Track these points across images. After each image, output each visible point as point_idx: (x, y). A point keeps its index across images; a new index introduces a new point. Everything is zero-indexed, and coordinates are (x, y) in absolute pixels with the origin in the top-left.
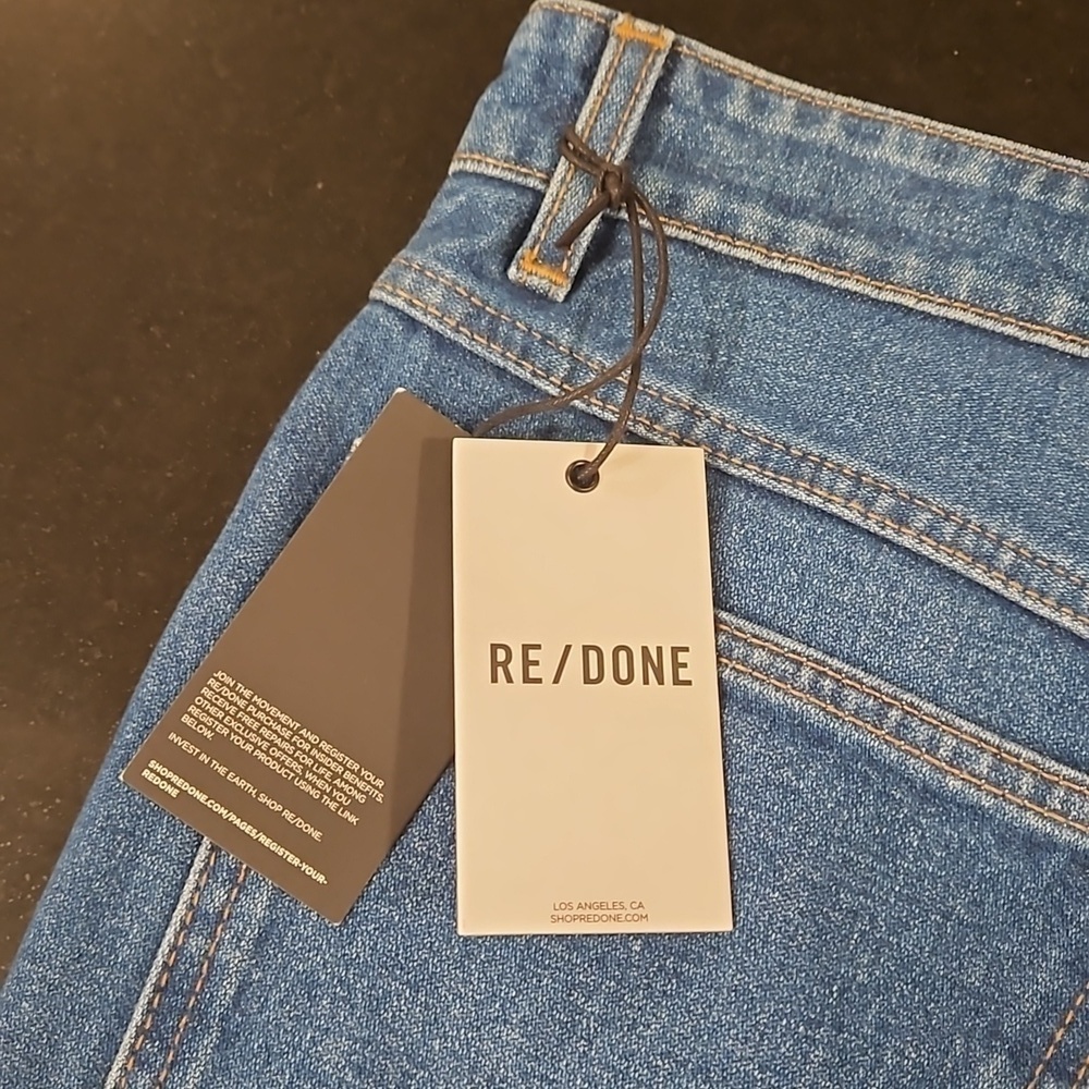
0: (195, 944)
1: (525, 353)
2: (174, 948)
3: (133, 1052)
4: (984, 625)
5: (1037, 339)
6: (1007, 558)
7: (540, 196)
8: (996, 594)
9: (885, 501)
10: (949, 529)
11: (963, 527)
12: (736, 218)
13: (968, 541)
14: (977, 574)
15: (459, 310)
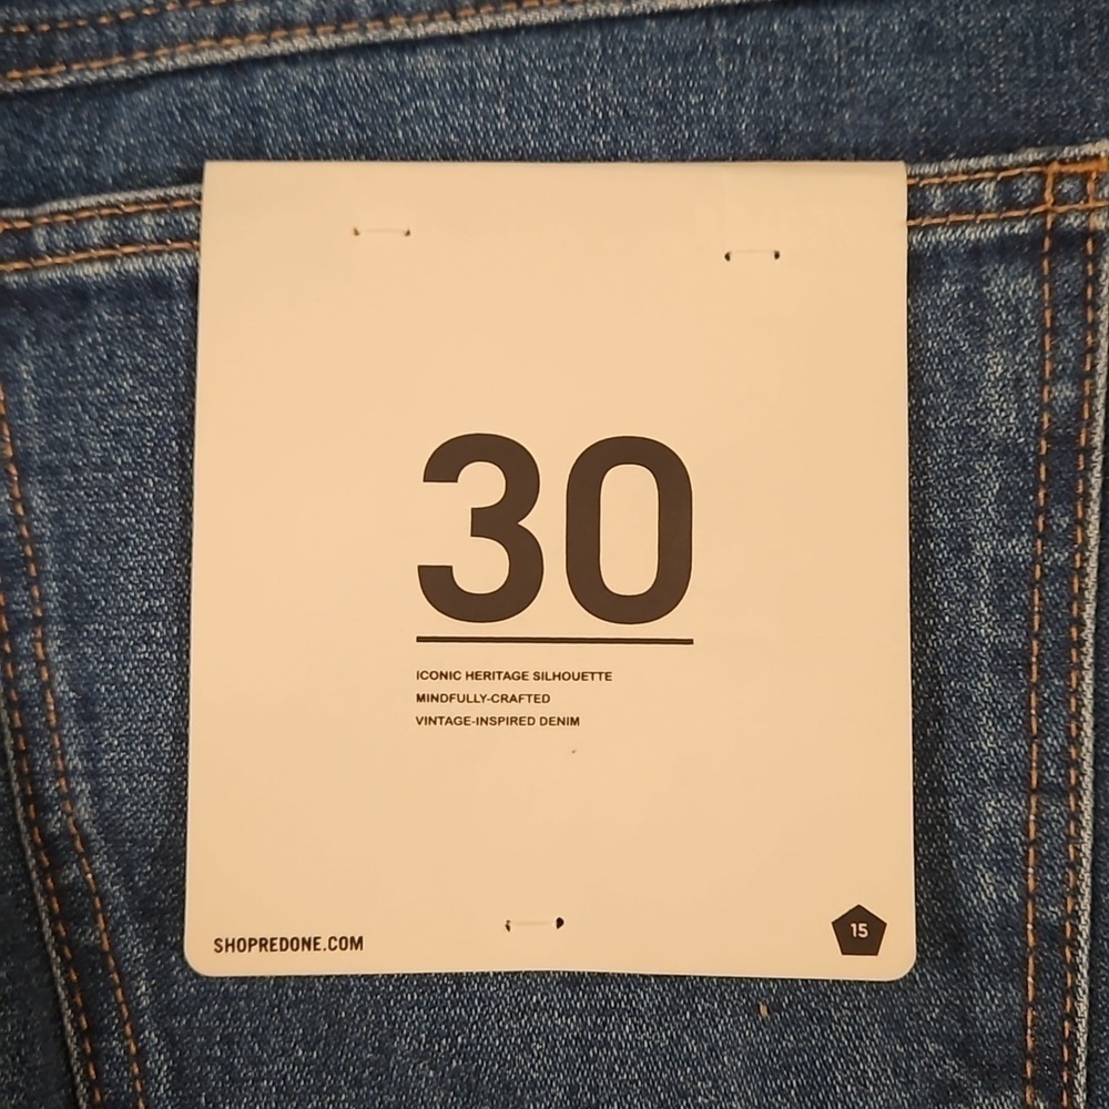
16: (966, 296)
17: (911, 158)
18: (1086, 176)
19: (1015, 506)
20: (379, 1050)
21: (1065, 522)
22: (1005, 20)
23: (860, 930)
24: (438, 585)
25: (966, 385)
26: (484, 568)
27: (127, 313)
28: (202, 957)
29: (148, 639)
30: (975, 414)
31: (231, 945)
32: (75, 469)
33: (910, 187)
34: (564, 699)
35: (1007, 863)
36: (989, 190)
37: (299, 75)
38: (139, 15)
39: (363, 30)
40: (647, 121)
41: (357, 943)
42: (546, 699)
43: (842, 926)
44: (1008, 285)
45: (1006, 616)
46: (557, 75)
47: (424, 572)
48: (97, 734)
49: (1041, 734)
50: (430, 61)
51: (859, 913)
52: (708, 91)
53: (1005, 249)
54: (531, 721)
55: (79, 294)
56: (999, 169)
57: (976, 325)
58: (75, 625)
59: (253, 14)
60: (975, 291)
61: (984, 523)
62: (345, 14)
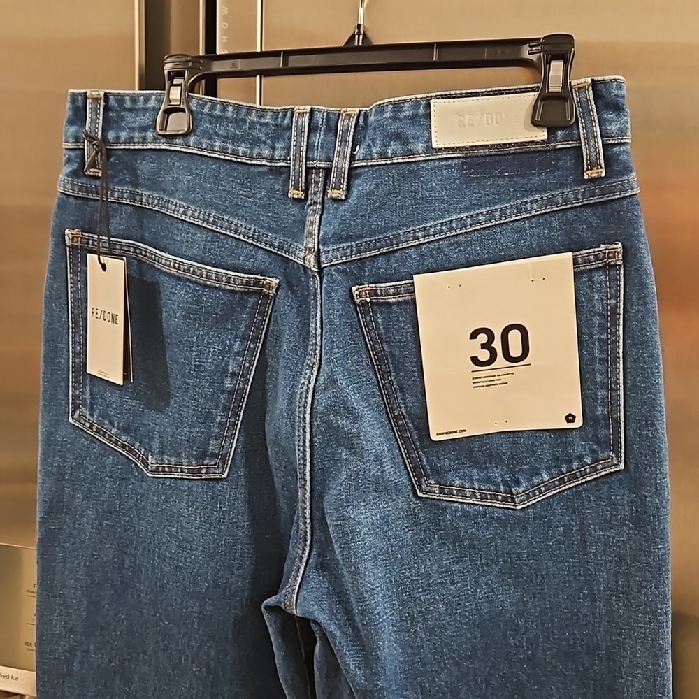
0: (77, 360)
1: (97, 194)
2: (72, 363)
3: (72, 387)
4: (209, 238)
5: (212, 155)
6: (211, 219)
7: (84, 149)
8: (210, 229)
9: (182, 209)
10: (196, 214)
11: (199, 213)
12: (132, 138)
13: (201, 217)
14: (204, 225)
15: (76, 188)
16: (589, 281)
17: (573, 252)
18: (615, 252)
19: (603, 327)
20: (470, 451)
21: (614, 331)
22: (595, 213)
23: (571, 418)
24: (475, 360)
25: (590, 300)
26: (484, 355)
27: (401, 309)
28: (434, 437)
29: (414, 376)
30: (592, 307)
31: (440, 434)
32: (393, 342)
33: (574, 259)
34: (504, 379)
35: (604, 404)
36: (592, 257)
37: (432, 246)
38: (394, 237)
39: (446, 234)
40: (512, 248)
41: (465, 431)
42: (500, 380)
43: (567, 418)
44: (600, 277)
45: (602, 352)
46: (490, 240)
47: (472, 358)
48: (405, 395)
49: (611, 378)
50: (461, 239)
51: (570, 415)
52: (526, 239)
53: (597, 269)
54: (497, 384)
55: (390, 305)
56: (594, 252)
57: (591, 288)
58: (397, 373)
59: (420, 234)
60: (590, 280)
61: (595, 331)
62: (441, 232)
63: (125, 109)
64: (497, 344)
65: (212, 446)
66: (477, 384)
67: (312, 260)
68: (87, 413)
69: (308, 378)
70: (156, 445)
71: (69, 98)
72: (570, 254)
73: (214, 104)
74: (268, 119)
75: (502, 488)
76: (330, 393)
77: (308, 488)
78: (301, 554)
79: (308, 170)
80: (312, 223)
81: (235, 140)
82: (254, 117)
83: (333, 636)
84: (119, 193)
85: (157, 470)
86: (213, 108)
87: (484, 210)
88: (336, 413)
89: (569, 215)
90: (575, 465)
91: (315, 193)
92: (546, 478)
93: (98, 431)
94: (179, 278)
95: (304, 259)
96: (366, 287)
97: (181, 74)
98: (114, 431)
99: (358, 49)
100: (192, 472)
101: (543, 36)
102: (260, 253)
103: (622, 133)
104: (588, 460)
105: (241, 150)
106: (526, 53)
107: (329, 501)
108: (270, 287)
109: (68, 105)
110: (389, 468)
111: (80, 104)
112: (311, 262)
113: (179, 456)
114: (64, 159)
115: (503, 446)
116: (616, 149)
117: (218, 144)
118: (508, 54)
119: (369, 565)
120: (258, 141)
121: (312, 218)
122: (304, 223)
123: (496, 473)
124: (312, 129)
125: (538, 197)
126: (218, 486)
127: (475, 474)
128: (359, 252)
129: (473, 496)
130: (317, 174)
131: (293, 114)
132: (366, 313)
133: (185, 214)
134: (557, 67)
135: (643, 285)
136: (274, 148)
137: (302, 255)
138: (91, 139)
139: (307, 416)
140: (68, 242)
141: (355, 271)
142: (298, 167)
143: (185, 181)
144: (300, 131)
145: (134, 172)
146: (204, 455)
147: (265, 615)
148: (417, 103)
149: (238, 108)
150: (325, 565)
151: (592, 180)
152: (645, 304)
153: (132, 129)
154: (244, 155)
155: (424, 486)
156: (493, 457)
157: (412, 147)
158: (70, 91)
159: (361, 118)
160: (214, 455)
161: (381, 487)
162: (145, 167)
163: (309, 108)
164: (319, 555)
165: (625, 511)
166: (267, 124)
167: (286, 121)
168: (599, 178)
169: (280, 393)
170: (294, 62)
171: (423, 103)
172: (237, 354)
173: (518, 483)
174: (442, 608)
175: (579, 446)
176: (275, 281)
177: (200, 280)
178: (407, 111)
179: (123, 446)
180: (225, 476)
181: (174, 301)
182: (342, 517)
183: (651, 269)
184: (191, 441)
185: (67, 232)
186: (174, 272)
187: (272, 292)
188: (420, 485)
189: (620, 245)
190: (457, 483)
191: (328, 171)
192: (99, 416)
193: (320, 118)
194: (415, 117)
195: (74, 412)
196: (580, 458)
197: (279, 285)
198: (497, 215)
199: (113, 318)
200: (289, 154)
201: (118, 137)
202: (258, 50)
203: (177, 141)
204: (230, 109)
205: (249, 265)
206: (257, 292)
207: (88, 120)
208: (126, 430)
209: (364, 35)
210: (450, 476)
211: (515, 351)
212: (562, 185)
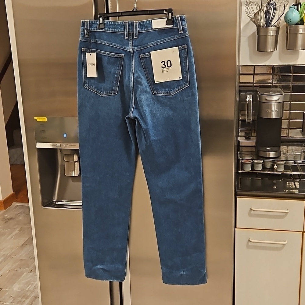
0: (85, 74)
1: (88, 40)
3: (84, 80)
4: (111, 48)
5: (110, 32)
6: (111, 44)
7: (85, 32)
8: (111, 46)
11: (109, 43)
12: (94, 29)
15: (83, 39)
21: (186, 61)
22: (182, 39)
23: (180, 78)
24: (162, 67)
25: (182, 55)
26: (164, 66)
27: (148, 58)
28: (156, 82)
30: (182, 57)
32: (147, 65)
34: (168, 71)
35: (185, 74)
37: (153, 46)
38: (147, 45)
44: (183, 51)
45: (184, 65)
49: (186, 69)
50: (159, 45)
53: (183, 49)
54: (166, 72)
55: (146, 58)
56: (182, 46)
57: (182, 53)
58: (148, 71)
59: (151, 44)
60: (182, 51)
61: (183, 61)
62: (155, 44)
63: (93, 23)
64: (166, 64)
65: (114, 88)
66: (163, 72)
67: (132, 50)
68: (87, 85)
69: (132, 72)
70: (102, 90)
71: (82, 22)
72: (178, 47)
73: (110, 22)
74: (119, 24)
75: (168, 92)
76: (137, 74)
77: (133, 93)
78: (132, 106)
79: (129, 33)
80: (131, 43)
81: (114, 28)
82: (117, 24)
83: (139, 119)
84: (92, 40)
85: (103, 95)
86: (109, 23)
87: (162, 40)
88: (138, 78)
89: (177, 40)
90: (181, 86)
91: (131, 38)
92: (176, 89)
93: (90, 89)
94: (105, 56)
95: (130, 50)
96: (142, 55)
97: (102, 17)
98: (93, 88)
99: (135, 11)
100: (110, 94)
101: (167, 9)
102: (120, 50)
103: (185, 25)
104: (183, 85)
105: (115, 30)
106: (165, 12)
107: (137, 95)
108: (122, 56)
109: (82, 23)
110: (148, 88)
111: (84, 23)
112: (131, 50)
113: (107, 91)
114: (81, 34)
115: (168, 84)
116: (184, 28)
117: (111, 29)
118: (161, 12)
119: (145, 106)
120: (118, 28)
121: (131, 42)
122: (129, 43)
123: (167, 89)
124: (129, 25)
125: (172, 37)
126: (115, 96)
127: (164, 90)
128: (141, 48)
129: (163, 94)
130: (131, 34)
131: (124, 22)
132: (142, 60)
133: (106, 43)
134: (170, 14)
135: (190, 52)
136: (121, 29)
137: (129, 49)
138: (87, 30)
139: (133, 79)
140: (82, 50)
141: (140, 52)
142: (127, 33)
143: (105, 37)
144: (126, 26)
145: (95, 36)
146: (112, 90)
147: (126, 119)
148: (150, 21)
149: (114, 22)
150: (137, 108)
151: (180, 33)
152: (191, 55)
153: (94, 27)
154: (116, 31)
155: (154, 93)
156: (167, 86)
157: (149, 29)
158: (82, 20)
159: (139, 23)
160: (114, 90)
161: (146, 92)
162: (97, 35)
163: (127, 21)
164: (136, 106)
165: (190, 94)
166: (119, 25)
167: (123, 24)
168: (182, 33)
169: (126, 76)
170: (123, 14)
171: (151, 21)
172: (117, 70)
173: (171, 91)
174: (159, 115)
175: (182, 83)
176: (123, 55)
177: (110, 56)
178: (148, 22)
179: (95, 91)
180: (116, 94)
181: (105, 60)
182: (140, 97)
183: (192, 49)
184: (110, 87)
185: (82, 48)
186: (105, 55)
187: (123, 57)
188: (154, 92)
189: (186, 45)
190: (160, 91)
191: (133, 33)
192: (90, 85)
193: (130, 23)
194: (149, 23)
195: (85, 85)
196: (182, 85)
197: (124, 56)
198: (165, 40)
199: (94, 64)
200: (124, 30)
201: (92, 29)
202: (118, 12)
203: (103, 29)
204: (113, 22)
205: (118, 52)
206: (120, 57)
207: (86, 26)
208: (96, 88)
209: (136, 9)
210: (159, 90)
211: (169, 65)
212: (176, 35)
